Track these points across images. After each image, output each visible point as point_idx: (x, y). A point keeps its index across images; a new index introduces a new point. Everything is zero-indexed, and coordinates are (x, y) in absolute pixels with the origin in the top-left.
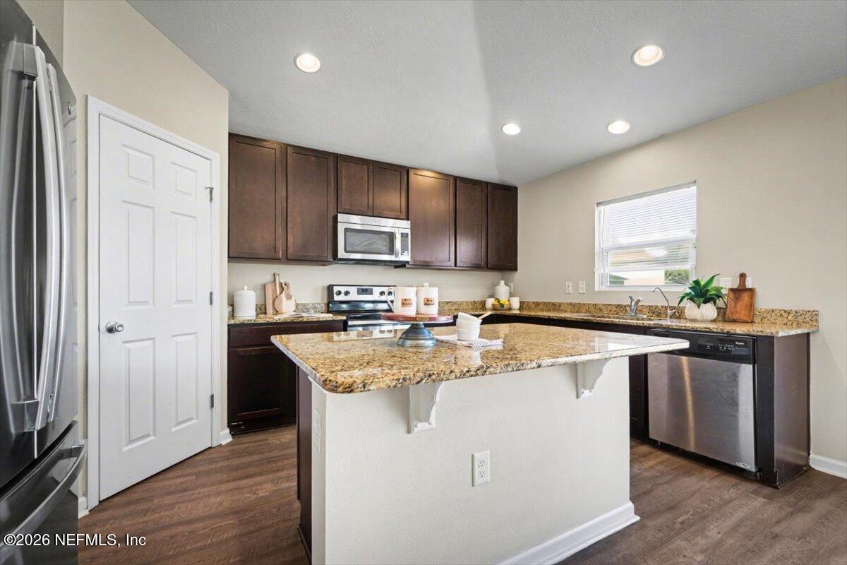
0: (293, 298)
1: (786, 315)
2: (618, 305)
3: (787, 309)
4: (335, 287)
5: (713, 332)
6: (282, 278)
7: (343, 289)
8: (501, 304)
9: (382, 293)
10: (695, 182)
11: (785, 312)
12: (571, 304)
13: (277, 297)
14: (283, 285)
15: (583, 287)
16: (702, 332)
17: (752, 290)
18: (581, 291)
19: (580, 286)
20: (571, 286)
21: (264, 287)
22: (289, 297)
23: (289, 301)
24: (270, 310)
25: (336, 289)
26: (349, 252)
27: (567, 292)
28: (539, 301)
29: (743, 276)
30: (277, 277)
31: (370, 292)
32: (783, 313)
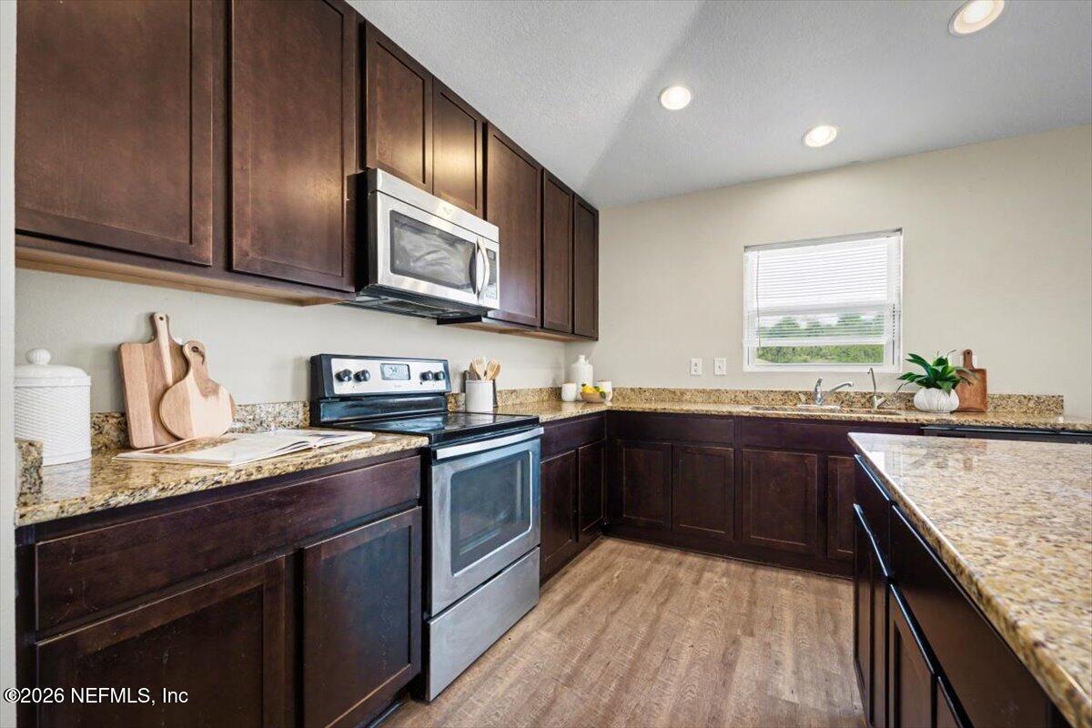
0: (223, 392)
1: (1025, 401)
2: (786, 392)
3: (1026, 394)
4: (334, 361)
5: (1013, 428)
6: (176, 331)
7: (354, 366)
8: (601, 393)
10: (900, 230)
11: (1025, 397)
12: (703, 391)
13: (166, 389)
14: (187, 351)
15: (721, 366)
16: (1022, 429)
17: (982, 372)
18: (718, 372)
19: (717, 364)
20: (700, 365)
21: (116, 355)
22: (209, 389)
23: (212, 399)
24: (144, 434)
25: (337, 366)
26: (400, 270)
27: (693, 372)
28: (644, 386)
29: (968, 354)
30: (161, 326)
32: (1023, 399)
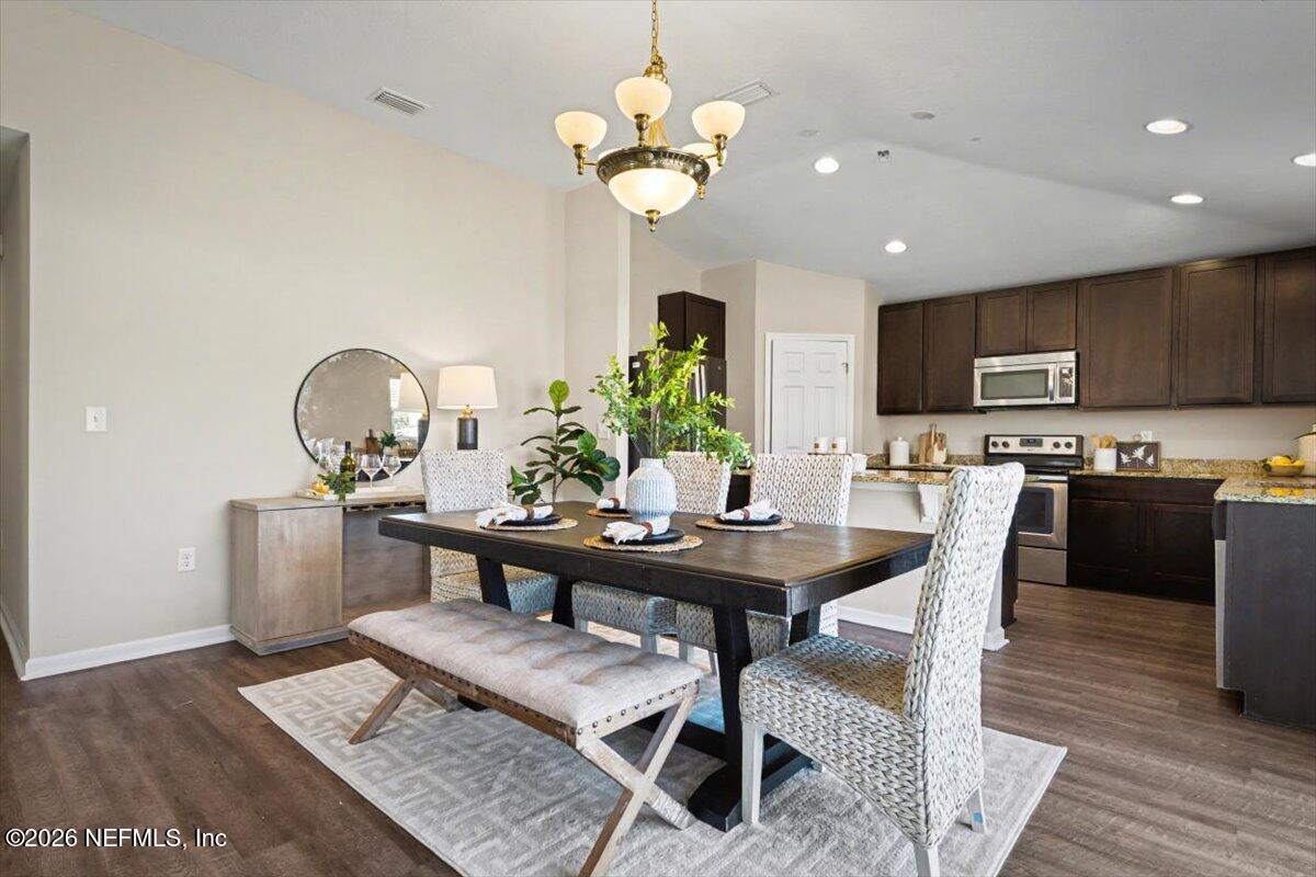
0: (945, 449)
4: (990, 438)
7: (1000, 440)
9: (1057, 445)
22: (941, 448)
23: (941, 452)
24: (922, 458)
26: (988, 399)
30: (933, 428)
31: (1039, 443)
